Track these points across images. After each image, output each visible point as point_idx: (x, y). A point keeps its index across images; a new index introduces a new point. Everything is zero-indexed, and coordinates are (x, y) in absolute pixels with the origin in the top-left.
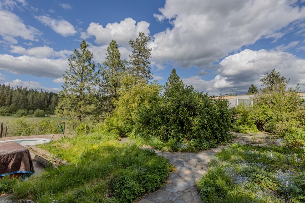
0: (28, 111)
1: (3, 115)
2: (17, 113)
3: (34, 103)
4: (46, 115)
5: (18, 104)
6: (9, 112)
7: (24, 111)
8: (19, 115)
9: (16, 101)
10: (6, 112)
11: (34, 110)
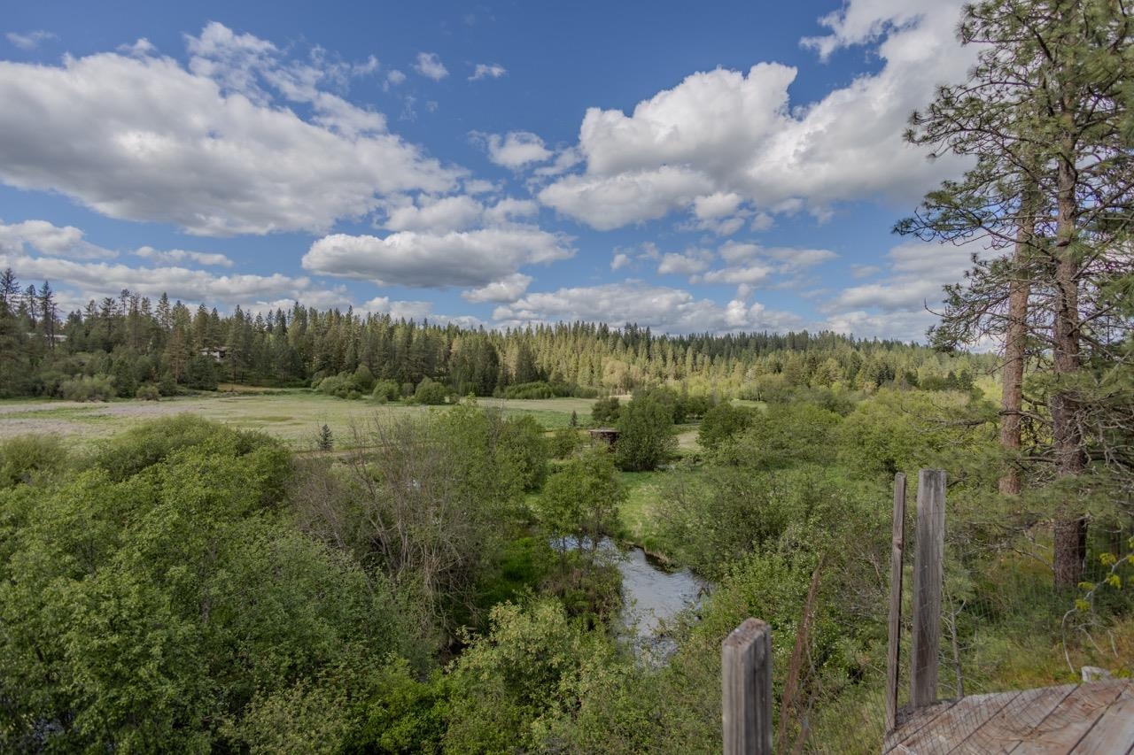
0: (401, 385)
1: (344, 398)
2: (375, 391)
3: (413, 359)
4: (447, 400)
5: (375, 364)
6: (356, 389)
7: (391, 386)
8: (381, 399)
9: (368, 356)
10: (350, 389)
11: (416, 382)
